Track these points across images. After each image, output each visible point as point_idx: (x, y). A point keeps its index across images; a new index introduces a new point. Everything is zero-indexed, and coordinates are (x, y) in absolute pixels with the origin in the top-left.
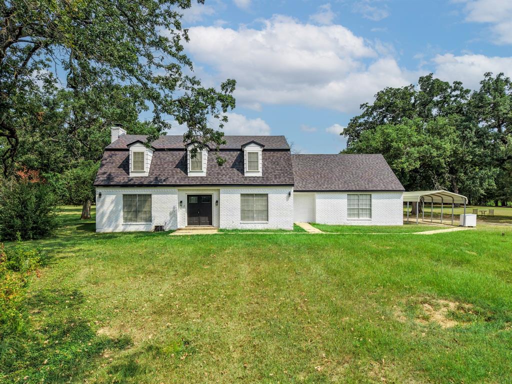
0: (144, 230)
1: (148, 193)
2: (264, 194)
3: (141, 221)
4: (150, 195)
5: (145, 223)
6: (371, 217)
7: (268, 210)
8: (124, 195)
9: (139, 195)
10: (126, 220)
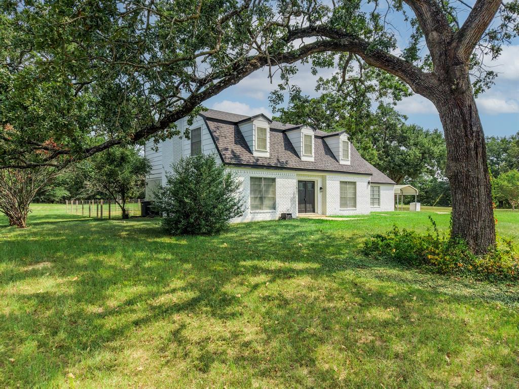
0: (269, 219)
1: (273, 176)
2: (351, 182)
3: (267, 209)
4: (274, 180)
5: (271, 211)
6: (379, 205)
7: (356, 198)
8: (251, 178)
9: (265, 179)
10: (254, 207)
